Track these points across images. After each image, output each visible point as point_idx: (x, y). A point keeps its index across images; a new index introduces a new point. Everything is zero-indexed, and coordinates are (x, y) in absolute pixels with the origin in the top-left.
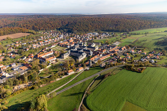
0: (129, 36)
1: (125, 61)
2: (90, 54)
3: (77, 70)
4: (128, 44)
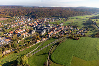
0: (68, 20)
1: (68, 34)
2: (48, 30)
3: (41, 40)
4: (68, 25)
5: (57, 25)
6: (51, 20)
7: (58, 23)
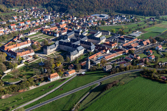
0: (159, 22)
1: (145, 63)
2: (90, 49)
3: (65, 73)
4: (154, 36)
5: (122, 37)
6: (107, 21)
7: (127, 31)
